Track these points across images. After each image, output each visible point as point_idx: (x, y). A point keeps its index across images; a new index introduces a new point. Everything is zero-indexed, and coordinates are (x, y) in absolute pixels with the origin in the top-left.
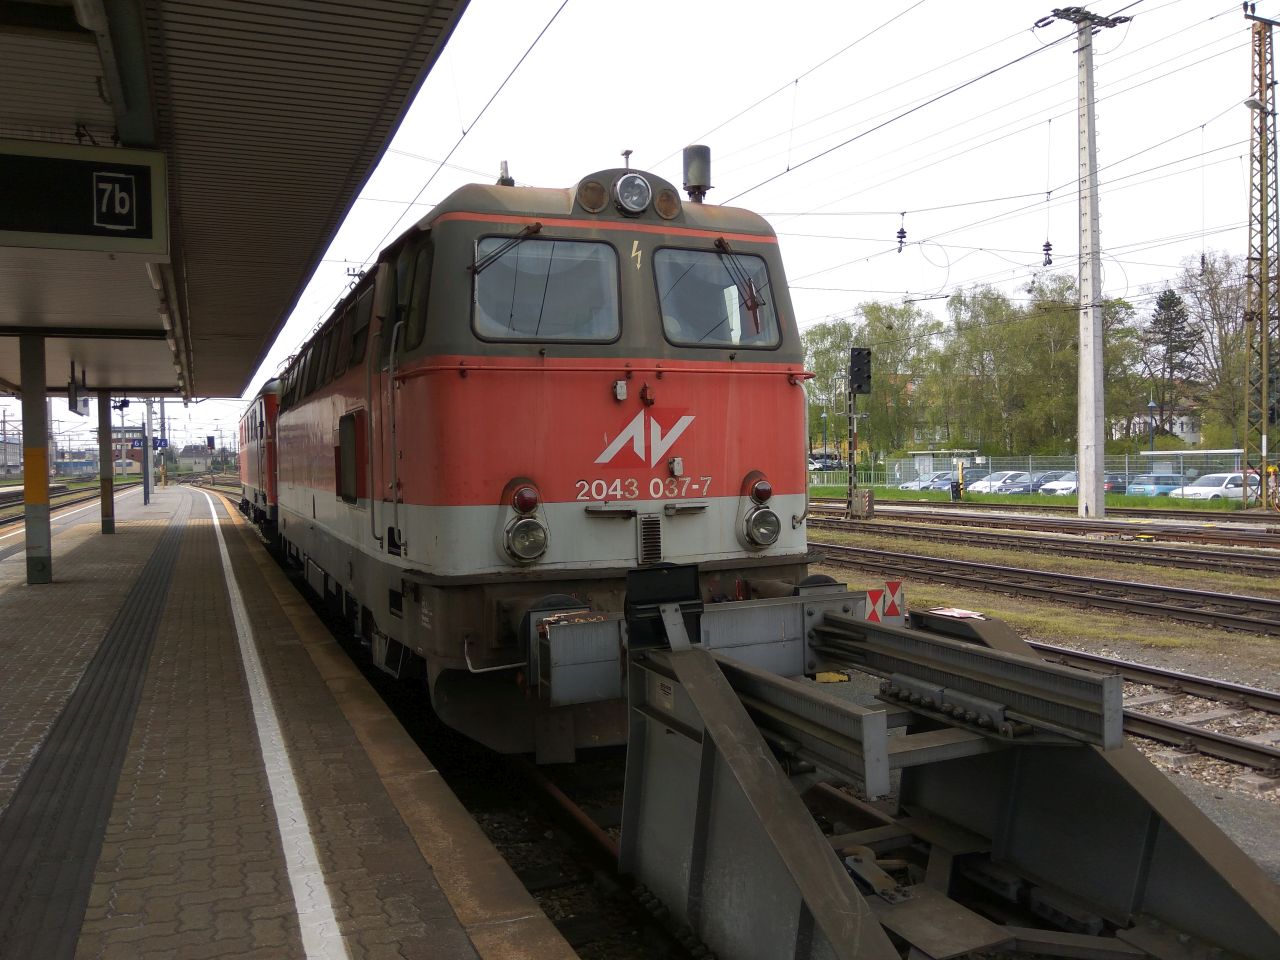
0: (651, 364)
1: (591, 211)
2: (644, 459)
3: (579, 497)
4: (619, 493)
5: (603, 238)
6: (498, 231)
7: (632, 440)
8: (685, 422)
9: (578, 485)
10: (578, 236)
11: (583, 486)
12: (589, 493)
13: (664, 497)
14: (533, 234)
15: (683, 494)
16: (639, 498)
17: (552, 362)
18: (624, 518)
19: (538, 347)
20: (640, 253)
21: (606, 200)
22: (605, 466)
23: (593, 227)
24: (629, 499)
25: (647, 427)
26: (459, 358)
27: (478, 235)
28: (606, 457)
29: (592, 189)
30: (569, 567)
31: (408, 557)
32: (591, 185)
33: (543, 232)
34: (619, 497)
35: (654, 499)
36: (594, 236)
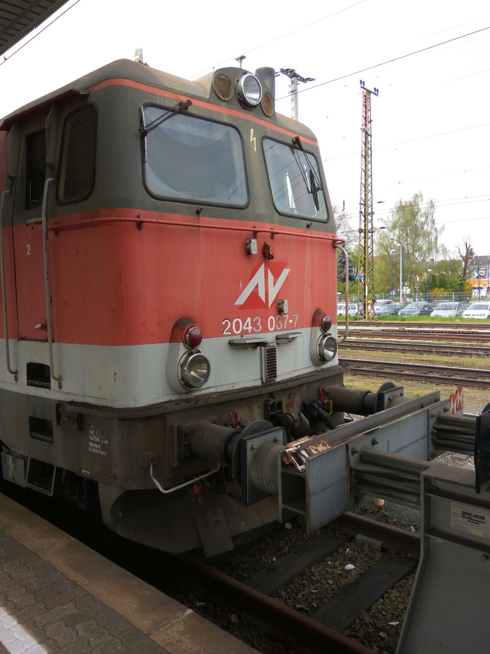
0: (267, 227)
1: (222, 98)
2: (264, 302)
3: (225, 333)
4: (250, 328)
5: (231, 122)
6: (158, 102)
7: (257, 286)
8: (286, 272)
9: (224, 323)
10: (215, 117)
11: (227, 323)
12: (230, 330)
13: (276, 330)
14: (183, 109)
15: (285, 328)
16: (261, 332)
17: (205, 220)
18: (253, 347)
19: (195, 207)
20: (255, 139)
21: (232, 92)
22: (241, 307)
23: (224, 112)
24: (257, 333)
25: (266, 277)
26: (136, 212)
27: (143, 102)
28: (241, 300)
29: (223, 80)
30: (219, 390)
31: (64, 390)
32: (222, 77)
33: (191, 109)
34: (250, 331)
35: (270, 332)
36: (225, 120)
